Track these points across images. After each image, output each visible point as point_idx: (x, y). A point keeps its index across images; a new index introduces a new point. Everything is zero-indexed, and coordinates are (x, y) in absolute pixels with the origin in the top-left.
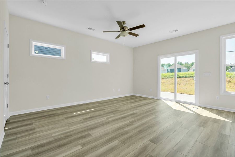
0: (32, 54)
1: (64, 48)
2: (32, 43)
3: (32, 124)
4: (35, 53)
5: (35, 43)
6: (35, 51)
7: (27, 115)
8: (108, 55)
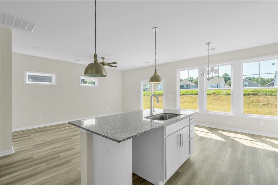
0: (26, 82)
1: (54, 75)
2: (26, 73)
3: (30, 136)
4: (29, 81)
5: (28, 73)
6: (29, 79)
7: (23, 131)
8: (97, 79)
